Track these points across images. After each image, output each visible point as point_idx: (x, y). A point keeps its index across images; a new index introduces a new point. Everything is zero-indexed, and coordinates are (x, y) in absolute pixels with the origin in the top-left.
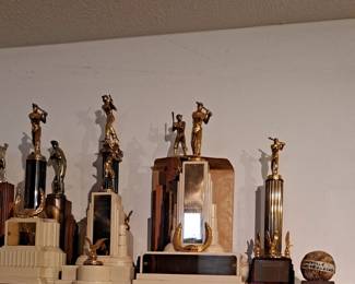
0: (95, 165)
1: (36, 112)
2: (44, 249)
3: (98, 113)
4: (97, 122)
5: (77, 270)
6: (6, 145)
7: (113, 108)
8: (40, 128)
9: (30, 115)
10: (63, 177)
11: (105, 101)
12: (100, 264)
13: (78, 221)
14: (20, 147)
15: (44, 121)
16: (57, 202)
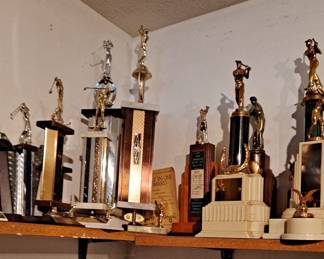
0: (293, 116)
1: (239, 68)
2: (250, 204)
3: (298, 61)
4: (297, 71)
5: (286, 223)
6: (208, 108)
7: (318, 51)
8: (243, 84)
9: (234, 72)
10: (262, 132)
11: (308, 46)
12: (311, 216)
13: (276, 175)
14: (218, 109)
15: (247, 77)
16: (257, 158)
